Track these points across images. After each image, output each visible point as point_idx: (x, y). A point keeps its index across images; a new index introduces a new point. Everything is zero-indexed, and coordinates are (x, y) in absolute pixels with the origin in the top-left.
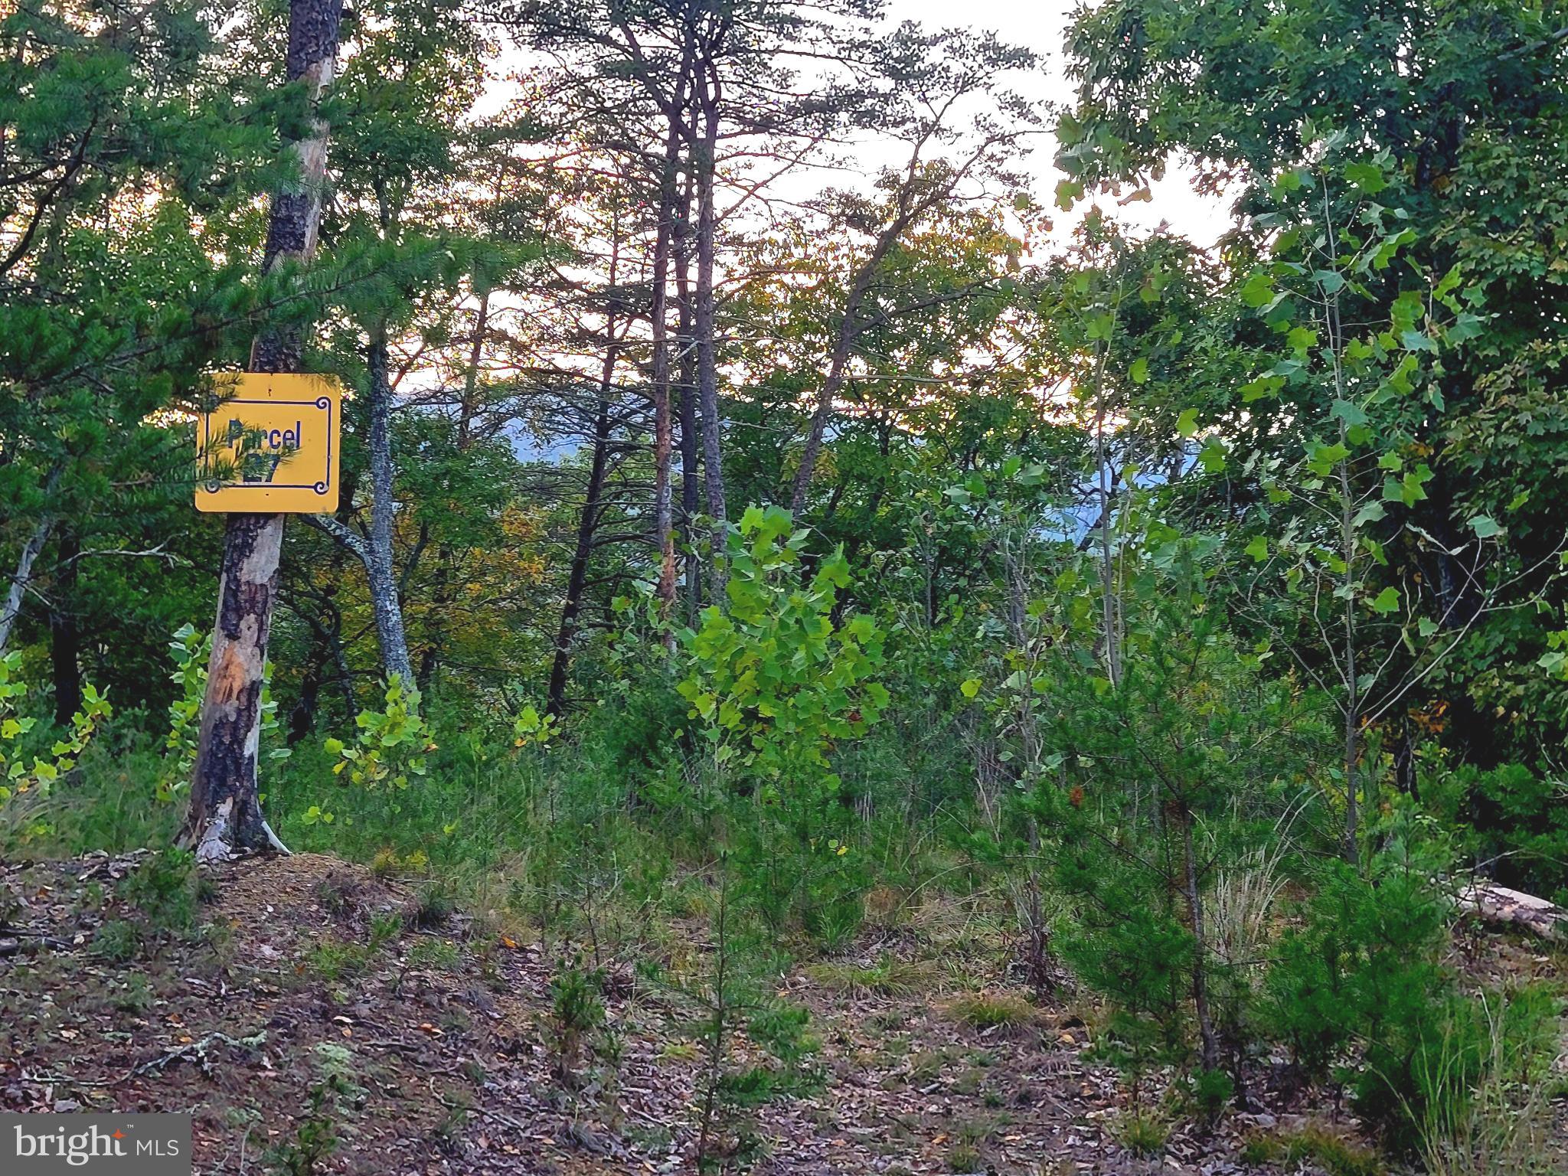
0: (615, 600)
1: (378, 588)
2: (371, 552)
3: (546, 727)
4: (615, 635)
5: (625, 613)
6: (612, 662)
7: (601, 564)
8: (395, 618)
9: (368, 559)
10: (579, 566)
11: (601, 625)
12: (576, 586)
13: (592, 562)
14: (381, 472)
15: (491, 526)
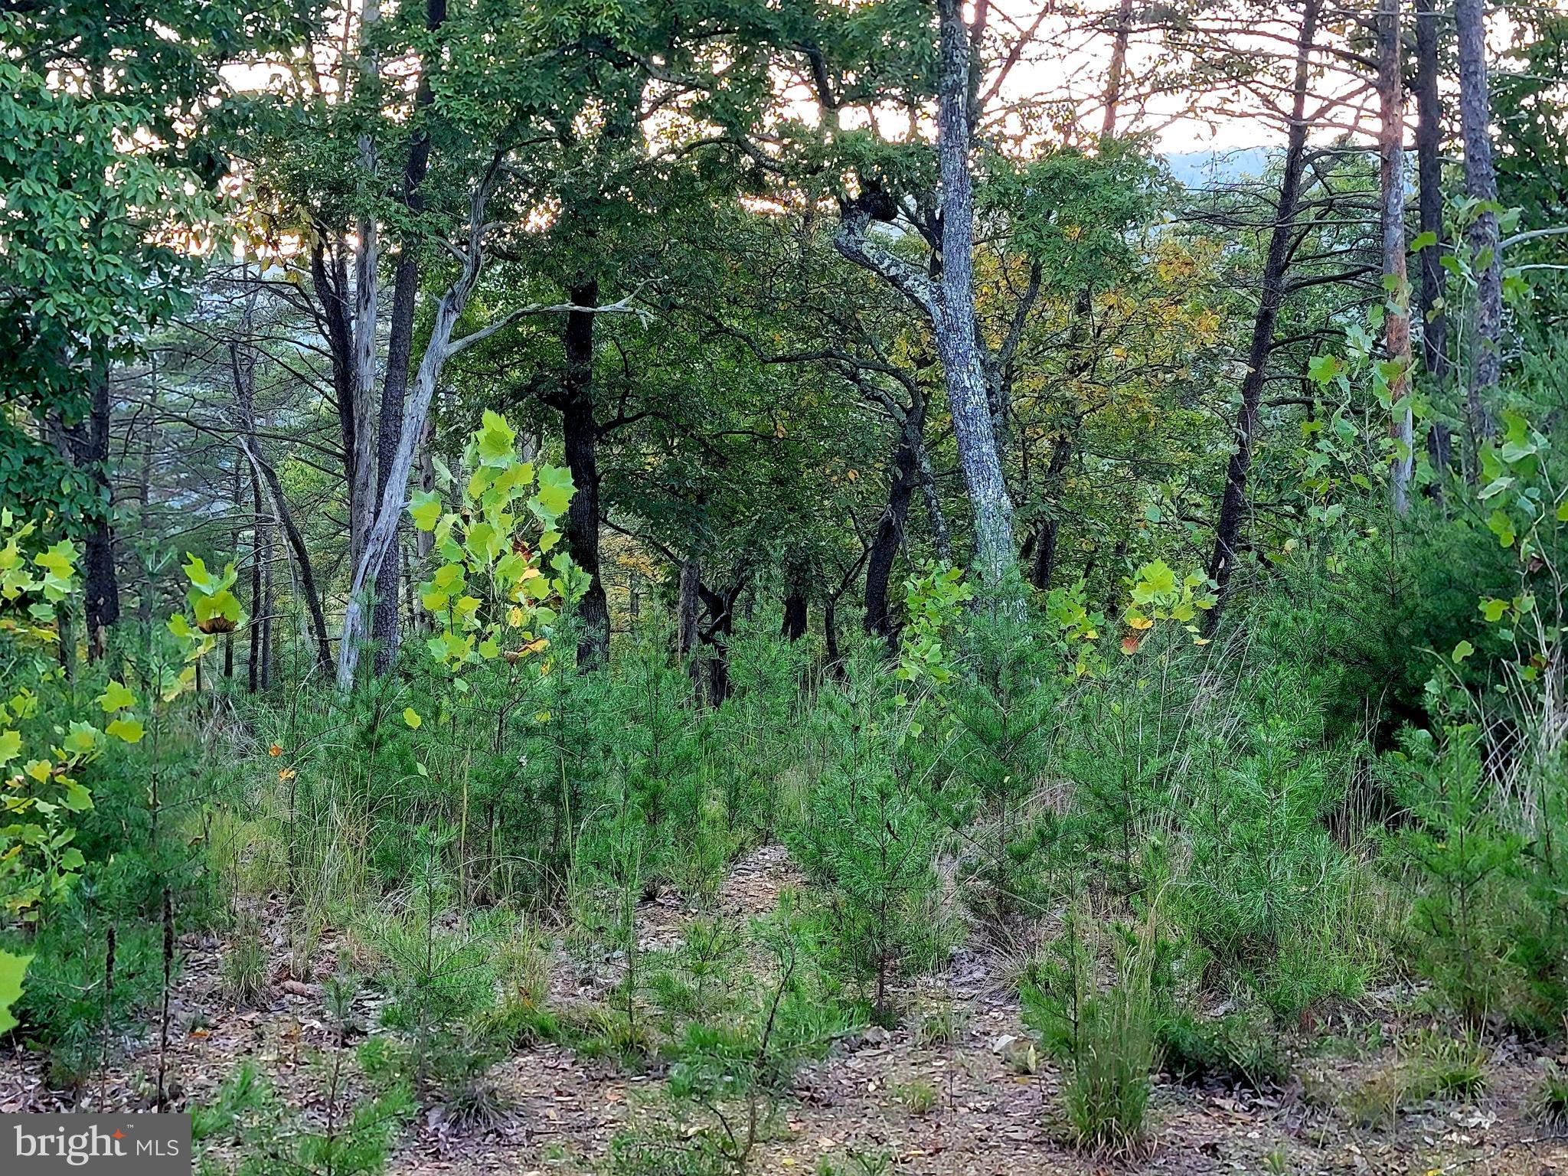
0: (1315, 363)
1: (951, 354)
2: (941, 299)
3: (1188, 594)
4: (1318, 425)
5: (1333, 384)
6: (1311, 473)
7: (1297, 317)
8: (975, 400)
9: (936, 310)
10: (1265, 319)
11: (1297, 401)
12: (1260, 349)
13: (1282, 313)
14: (954, 178)
15: (1124, 257)
